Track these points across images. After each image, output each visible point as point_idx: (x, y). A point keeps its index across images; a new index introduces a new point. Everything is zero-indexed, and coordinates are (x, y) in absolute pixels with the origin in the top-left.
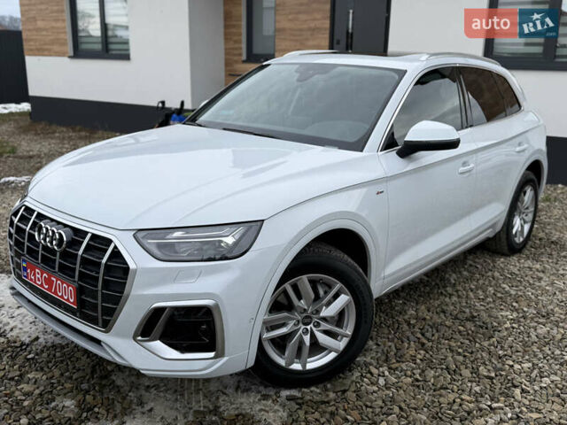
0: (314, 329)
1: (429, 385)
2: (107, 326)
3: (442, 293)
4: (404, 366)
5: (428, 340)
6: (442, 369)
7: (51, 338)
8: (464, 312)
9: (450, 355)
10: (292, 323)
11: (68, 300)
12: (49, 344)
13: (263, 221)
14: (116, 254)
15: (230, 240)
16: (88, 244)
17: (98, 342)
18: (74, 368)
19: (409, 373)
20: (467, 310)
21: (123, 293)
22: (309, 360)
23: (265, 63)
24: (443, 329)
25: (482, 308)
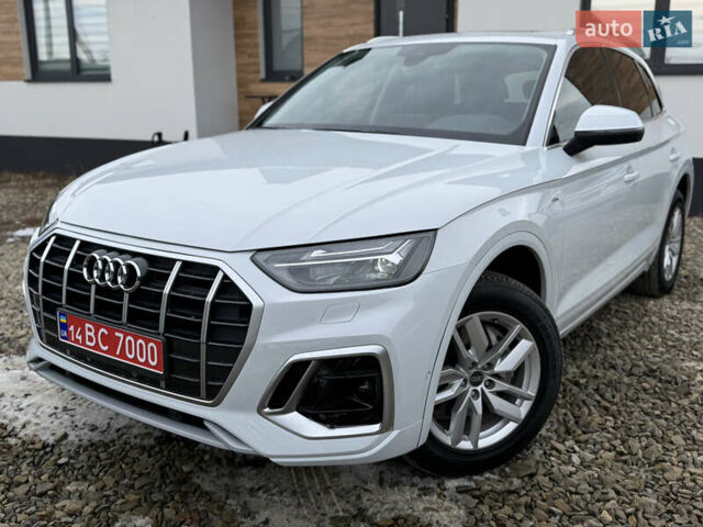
0: (486, 391)
1: (639, 459)
2: (214, 395)
3: (598, 345)
4: (595, 436)
5: (610, 402)
6: (647, 437)
7: (86, 435)
8: (639, 366)
9: (647, 418)
10: (458, 383)
11: (146, 363)
12: (85, 442)
13: (436, 230)
14: (228, 286)
15: (395, 258)
16: (177, 277)
17: (197, 422)
18: (133, 472)
19: (607, 445)
20: (641, 363)
21: (243, 343)
22: (481, 434)
23: (345, 51)
24: (624, 388)
25: (658, 359)
